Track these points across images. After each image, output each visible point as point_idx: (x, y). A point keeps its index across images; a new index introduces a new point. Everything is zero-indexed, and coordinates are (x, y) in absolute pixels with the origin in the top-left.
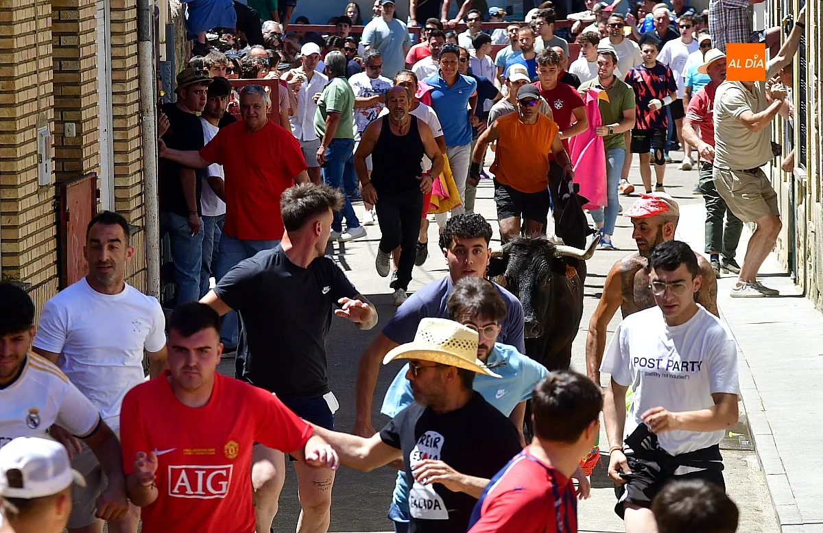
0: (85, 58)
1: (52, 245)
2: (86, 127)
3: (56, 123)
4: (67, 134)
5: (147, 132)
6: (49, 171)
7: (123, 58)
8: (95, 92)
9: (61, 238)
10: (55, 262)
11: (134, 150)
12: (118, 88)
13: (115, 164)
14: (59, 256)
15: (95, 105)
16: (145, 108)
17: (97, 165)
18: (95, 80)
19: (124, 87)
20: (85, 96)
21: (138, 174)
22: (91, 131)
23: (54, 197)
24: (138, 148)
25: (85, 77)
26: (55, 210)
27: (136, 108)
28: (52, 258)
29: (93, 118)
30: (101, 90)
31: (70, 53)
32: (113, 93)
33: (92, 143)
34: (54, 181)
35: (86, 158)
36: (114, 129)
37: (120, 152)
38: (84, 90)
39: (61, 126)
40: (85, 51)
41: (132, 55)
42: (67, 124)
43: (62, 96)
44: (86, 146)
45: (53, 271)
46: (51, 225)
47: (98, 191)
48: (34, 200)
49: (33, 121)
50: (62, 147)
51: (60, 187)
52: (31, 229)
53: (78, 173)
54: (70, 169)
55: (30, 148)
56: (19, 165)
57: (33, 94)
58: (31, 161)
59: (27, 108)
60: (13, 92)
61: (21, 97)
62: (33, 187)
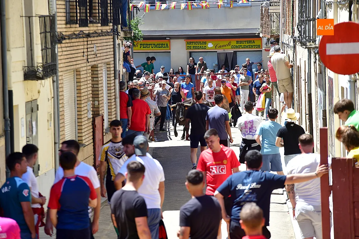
0: (100, 84)
1: (92, 134)
2: (100, 102)
3: (92, 101)
4: (95, 104)
5: (117, 104)
6: (91, 114)
7: (110, 84)
8: (103, 93)
9: (94, 132)
10: (92, 139)
11: (113, 108)
12: (109, 92)
13: (108, 112)
14: (93, 137)
15: (103, 96)
16: (116, 97)
17: (104, 113)
18: (103, 90)
19: (111, 92)
20: (100, 94)
21: (115, 115)
22: (102, 103)
23: (92, 121)
24: (115, 108)
25: (100, 89)
26: (92, 125)
27: (114, 97)
28: (92, 137)
29: (102, 100)
30: (105, 92)
31: (96, 83)
32: (108, 93)
33: (102, 107)
34: (92, 117)
35: (101, 111)
36: (108, 103)
37: (110, 109)
38: (100, 92)
39: (94, 102)
40: (100, 82)
41: (113, 83)
42: (95, 102)
43: (94, 94)
44: (101, 107)
45: (92, 141)
46: (91, 129)
47: (104, 119)
48: (87, 122)
49: (86, 101)
50: (94, 108)
51: (94, 118)
52: (86, 130)
53: (98, 115)
54: (96, 114)
55: (86, 108)
56: (83, 113)
57: (86, 94)
58: (86, 111)
59: (84, 98)
60: (80, 93)
61: (83, 94)
62: (86, 119)
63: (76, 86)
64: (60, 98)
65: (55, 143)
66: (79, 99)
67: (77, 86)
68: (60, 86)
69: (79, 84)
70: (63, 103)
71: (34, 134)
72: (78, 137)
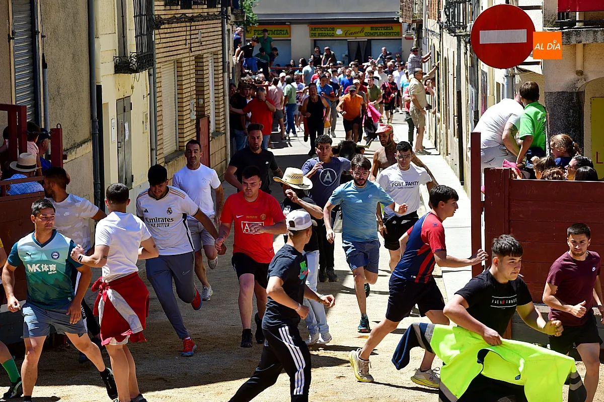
0: (205, 78)
2: (206, 101)
3: (196, 99)
4: (200, 103)
6: (194, 115)
7: (218, 78)
8: (209, 89)
11: (222, 108)
12: (216, 88)
13: (215, 113)
15: (209, 93)
17: (210, 113)
18: (209, 85)
19: (218, 88)
20: (206, 90)
21: (223, 116)
23: (196, 123)
25: (206, 84)
26: (196, 128)
27: (222, 94)
29: (208, 98)
30: (211, 89)
31: (201, 77)
32: (215, 90)
33: (208, 106)
34: (196, 118)
35: (206, 111)
36: (215, 101)
37: (217, 109)
38: (206, 88)
39: (198, 100)
40: (206, 76)
41: (221, 77)
42: (200, 100)
43: (198, 91)
44: (206, 107)
46: (194, 133)
47: (210, 121)
48: (189, 124)
49: (189, 98)
50: (198, 107)
51: (198, 120)
52: (188, 133)
53: (204, 115)
54: (201, 114)
55: (188, 107)
56: (184, 113)
57: (189, 90)
58: (188, 112)
59: (187, 95)
60: (182, 89)
61: (185, 91)
62: (189, 120)
63: (176, 81)
64: (158, 95)
65: (152, 150)
66: (180, 96)
67: (178, 81)
68: (158, 80)
69: (180, 79)
70: (161, 101)
71: (127, 138)
72: (179, 142)
